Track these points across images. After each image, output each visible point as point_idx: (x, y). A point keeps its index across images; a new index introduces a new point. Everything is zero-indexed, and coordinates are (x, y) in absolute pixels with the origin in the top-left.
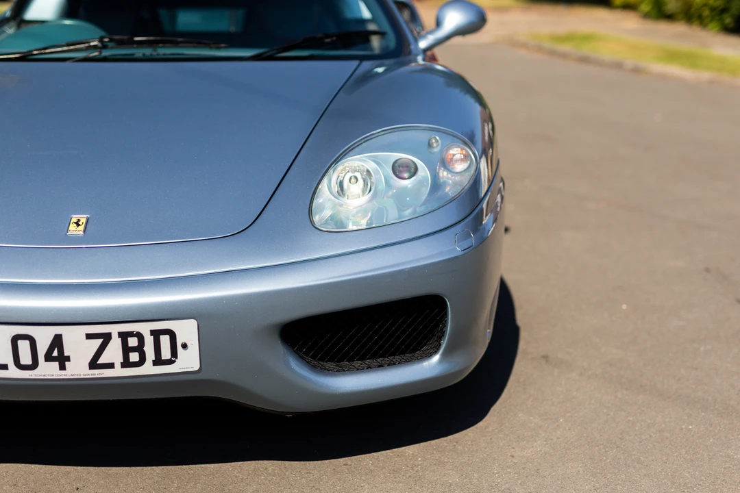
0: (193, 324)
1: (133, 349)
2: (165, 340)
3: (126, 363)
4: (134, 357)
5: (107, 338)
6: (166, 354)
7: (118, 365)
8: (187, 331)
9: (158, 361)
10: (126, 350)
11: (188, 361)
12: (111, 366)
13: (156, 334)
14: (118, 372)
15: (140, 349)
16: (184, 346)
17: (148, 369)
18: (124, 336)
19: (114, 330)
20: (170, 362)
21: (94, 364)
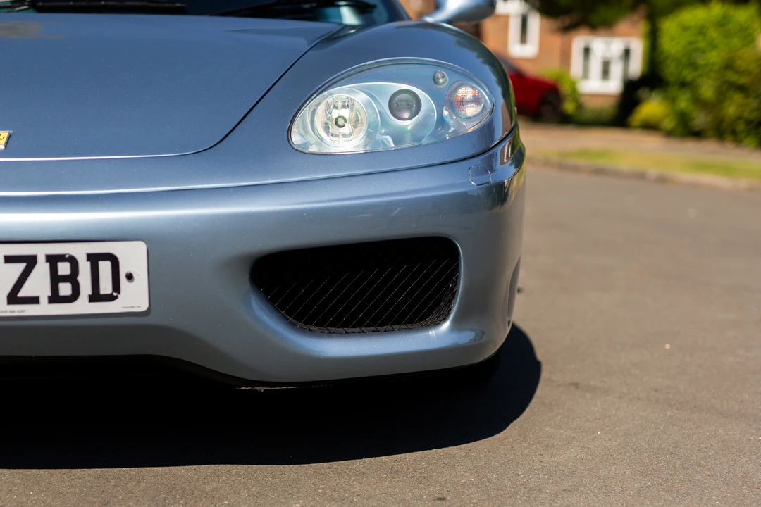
0: (141, 247)
1: (65, 279)
2: (105, 267)
3: (55, 298)
4: (65, 289)
5: (31, 261)
6: (106, 287)
7: (44, 299)
8: (133, 257)
9: (96, 297)
10: (56, 279)
11: (134, 298)
12: (34, 300)
13: (94, 259)
14: (45, 309)
15: (73, 278)
16: (130, 277)
17: (83, 306)
18: (53, 260)
19: (41, 251)
20: (110, 298)
21: (13, 298)
